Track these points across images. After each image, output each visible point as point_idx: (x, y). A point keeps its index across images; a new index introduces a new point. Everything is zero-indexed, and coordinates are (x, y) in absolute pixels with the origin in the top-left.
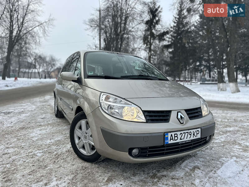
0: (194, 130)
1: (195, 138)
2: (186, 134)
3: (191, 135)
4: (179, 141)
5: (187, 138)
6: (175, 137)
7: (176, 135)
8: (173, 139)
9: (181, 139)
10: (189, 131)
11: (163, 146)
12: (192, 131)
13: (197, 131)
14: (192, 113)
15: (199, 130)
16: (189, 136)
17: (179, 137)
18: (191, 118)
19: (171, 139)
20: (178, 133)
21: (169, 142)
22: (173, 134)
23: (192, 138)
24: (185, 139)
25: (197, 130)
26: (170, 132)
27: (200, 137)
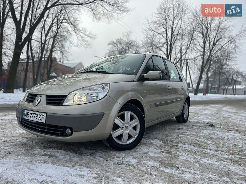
2: (34, 115)
3: (37, 116)
4: (29, 118)
6: (28, 114)
10: (36, 113)
12: (38, 113)
13: (42, 115)
15: (45, 115)
17: (30, 115)
18: (48, 103)
20: (30, 112)
22: (27, 111)
23: (37, 120)
24: (33, 119)
27: (45, 122)
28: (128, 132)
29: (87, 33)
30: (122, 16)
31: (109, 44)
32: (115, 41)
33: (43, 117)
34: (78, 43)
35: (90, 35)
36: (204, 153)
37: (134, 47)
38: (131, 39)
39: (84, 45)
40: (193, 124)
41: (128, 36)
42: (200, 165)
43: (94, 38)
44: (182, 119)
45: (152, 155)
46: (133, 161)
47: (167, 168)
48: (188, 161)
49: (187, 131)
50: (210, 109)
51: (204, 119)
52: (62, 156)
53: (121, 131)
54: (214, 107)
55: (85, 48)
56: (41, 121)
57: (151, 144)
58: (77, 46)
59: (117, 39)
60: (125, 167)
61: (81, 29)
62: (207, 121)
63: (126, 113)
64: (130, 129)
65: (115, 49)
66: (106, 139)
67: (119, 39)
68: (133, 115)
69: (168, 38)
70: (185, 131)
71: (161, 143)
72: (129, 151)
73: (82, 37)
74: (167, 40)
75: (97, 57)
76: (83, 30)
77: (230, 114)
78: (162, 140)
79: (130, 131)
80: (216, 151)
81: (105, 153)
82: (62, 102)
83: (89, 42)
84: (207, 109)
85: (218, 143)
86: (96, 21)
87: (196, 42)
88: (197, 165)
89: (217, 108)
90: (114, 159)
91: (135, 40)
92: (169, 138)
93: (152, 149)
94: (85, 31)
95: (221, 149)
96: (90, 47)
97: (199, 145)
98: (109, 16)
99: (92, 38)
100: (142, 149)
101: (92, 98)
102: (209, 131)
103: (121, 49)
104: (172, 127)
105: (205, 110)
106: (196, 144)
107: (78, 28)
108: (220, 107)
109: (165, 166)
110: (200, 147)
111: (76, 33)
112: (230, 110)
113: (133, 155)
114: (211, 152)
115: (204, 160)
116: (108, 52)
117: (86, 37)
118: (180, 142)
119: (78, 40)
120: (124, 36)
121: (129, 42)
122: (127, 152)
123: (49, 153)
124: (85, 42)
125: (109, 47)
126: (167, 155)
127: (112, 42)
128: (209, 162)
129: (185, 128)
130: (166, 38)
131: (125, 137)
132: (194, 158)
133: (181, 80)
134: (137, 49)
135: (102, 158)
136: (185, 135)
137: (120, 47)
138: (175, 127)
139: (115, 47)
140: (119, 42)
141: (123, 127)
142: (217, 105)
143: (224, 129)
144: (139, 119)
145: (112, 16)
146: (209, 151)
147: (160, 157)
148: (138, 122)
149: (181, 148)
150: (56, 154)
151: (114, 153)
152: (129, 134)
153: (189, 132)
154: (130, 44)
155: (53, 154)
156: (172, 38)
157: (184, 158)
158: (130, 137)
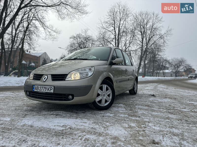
0: (49, 87)
1: (48, 92)
2: (43, 88)
3: (46, 89)
5: (44, 91)
6: (37, 88)
7: (38, 87)
9: (40, 90)
10: (45, 87)
12: (47, 87)
13: (51, 88)
15: (53, 87)
17: (39, 88)
18: (53, 80)
19: (35, 89)
20: (39, 86)
21: (35, 91)
22: (37, 86)
24: (42, 91)
26: (36, 85)
27: (53, 92)
28: (105, 98)
29: (54, 29)
30: (83, 17)
31: (71, 38)
32: (75, 35)
33: (51, 89)
34: (46, 37)
35: (56, 31)
36: (152, 110)
37: (90, 41)
38: (88, 34)
39: (51, 38)
40: (140, 95)
41: (86, 32)
42: (152, 115)
43: (59, 33)
44: (133, 92)
45: (121, 111)
46: (111, 115)
47: (133, 117)
48: (144, 114)
49: (138, 99)
50: (149, 86)
51: (147, 92)
52: (64, 114)
53: (101, 97)
54: (152, 85)
55: (52, 41)
56: (50, 92)
57: (118, 106)
58: (45, 39)
59: (77, 34)
60: (108, 118)
61: (48, 25)
62: (150, 93)
63: (103, 85)
64: (106, 96)
65: (75, 42)
66: (92, 103)
67: (79, 34)
68: (107, 87)
69: (116, 34)
70: (137, 99)
71: (124, 106)
72: (106, 111)
73: (49, 32)
74: (115, 36)
75: (60, 48)
76: (50, 27)
77: (163, 89)
78: (124, 104)
79: (106, 97)
80: (159, 108)
81: (91, 112)
82: (65, 78)
83: (55, 36)
84: (147, 86)
85: (160, 105)
86: (61, 20)
87: (137, 38)
88: (150, 115)
89: (154, 86)
90: (99, 115)
91: (92, 36)
92: (128, 103)
93: (120, 109)
94: (52, 27)
95: (162, 107)
96: (56, 40)
97: (148, 106)
98: (71, 16)
99: (57, 33)
100: (114, 109)
101: (84, 76)
102: (152, 99)
103: (80, 42)
104: (128, 97)
105: (146, 87)
106: (146, 105)
107: (46, 25)
108: (156, 85)
109: (132, 116)
110: (149, 107)
111: (44, 29)
112: (163, 87)
113: (109, 112)
114: (156, 109)
115: (153, 113)
116: (70, 44)
117: (53, 32)
118: (136, 105)
119: (47, 35)
120: (83, 32)
121: (87, 36)
122: (105, 111)
123: (54, 113)
124: (52, 36)
125: (71, 41)
126: (131, 111)
127: (73, 37)
128: (157, 113)
129: (136, 97)
130: (115, 35)
131: (103, 101)
132: (148, 112)
133: (132, 65)
134: (93, 43)
135: (91, 114)
136: (138, 101)
137: (79, 40)
138: (130, 97)
139: (75, 41)
140: (79, 36)
141: (102, 95)
142: (154, 84)
143: (162, 97)
144: (111, 89)
145: (74, 17)
146: (155, 109)
147: (127, 112)
148: (111, 91)
149: (138, 108)
150: (60, 113)
151: (97, 111)
152: (106, 99)
153: (140, 100)
154: (87, 38)
155: (58, 114)
156: (119, 34)
157: (142, 112)
158: (106, 101)
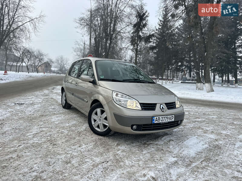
0: (170, 116)
1: (170, 121)
2: (165, 118)
4: (160, 122)
5: (166, 121)
6: (158, 119)
7: (159, 118)
8: (157, 120)
9: (162, 121)
10: (167, 116)
11: (151, 124)
12: (169, 116)
14: (169, 106)
15: (174, 116)
16: (167, 119)
17: (161, 119)
18: (169, 109)
19: (156, 120)
20: (161, 117)
21: (155, 122)
22: (157, 117)
23: (169, 121)
24: (164, 121)
25: (172, 116)
26: (156, 116)
27: (174, 120)
33: (172, 118)
56: (171, 121)
